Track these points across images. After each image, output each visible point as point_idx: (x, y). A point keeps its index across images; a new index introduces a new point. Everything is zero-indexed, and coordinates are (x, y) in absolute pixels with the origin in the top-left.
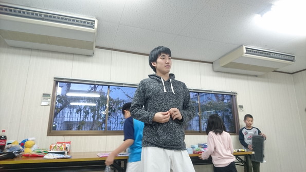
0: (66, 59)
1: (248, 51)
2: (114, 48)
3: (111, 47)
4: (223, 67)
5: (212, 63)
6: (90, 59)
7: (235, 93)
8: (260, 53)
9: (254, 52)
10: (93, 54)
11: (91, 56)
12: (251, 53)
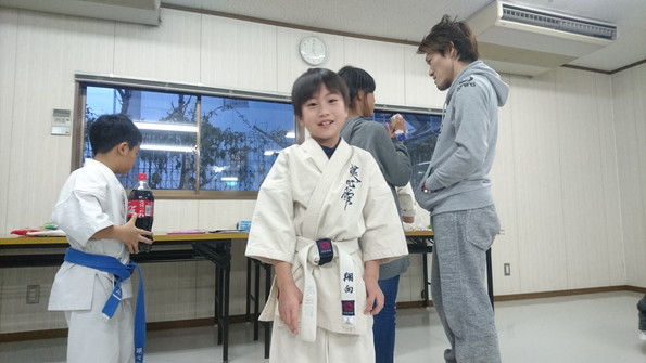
0: (98, 33)
1: (509, 12)
3: (199, 5)
6: (152, 32)
8: (536, 18)
9: (522, 15)
10: (160, 20)
11: (156, 26)
12: (516, 16)
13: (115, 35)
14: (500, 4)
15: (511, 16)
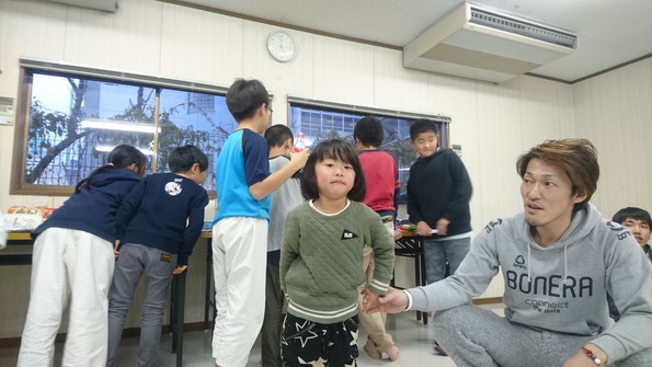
0: (48, 16)
1: (476, 16)
4: (423, 56)
7: (446, 118)
8: (502, 22)
10: (117, 7)
11: (112, 12)
12: (483, 20)
13: (67, 20)
14: (468, 7)
15: (478, 19)
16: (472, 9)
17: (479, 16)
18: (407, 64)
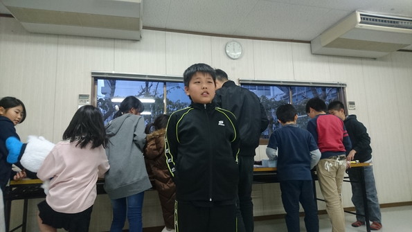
0: (105, 47)
2: (168, 28)
3: (164, 27)
4: (327, 46)
5: (309, 42)
6: (137, 44)
7: (343, 84)
8: (382, 21)
9: (373, 20)
10: (141, 37)
11: (139, 41)
12: (369, 21)
13: (114, 47)
14: (358, 14)
15: (365, 21)
16: (361, 15)
17: (365, 19)
18: (314, 52)
